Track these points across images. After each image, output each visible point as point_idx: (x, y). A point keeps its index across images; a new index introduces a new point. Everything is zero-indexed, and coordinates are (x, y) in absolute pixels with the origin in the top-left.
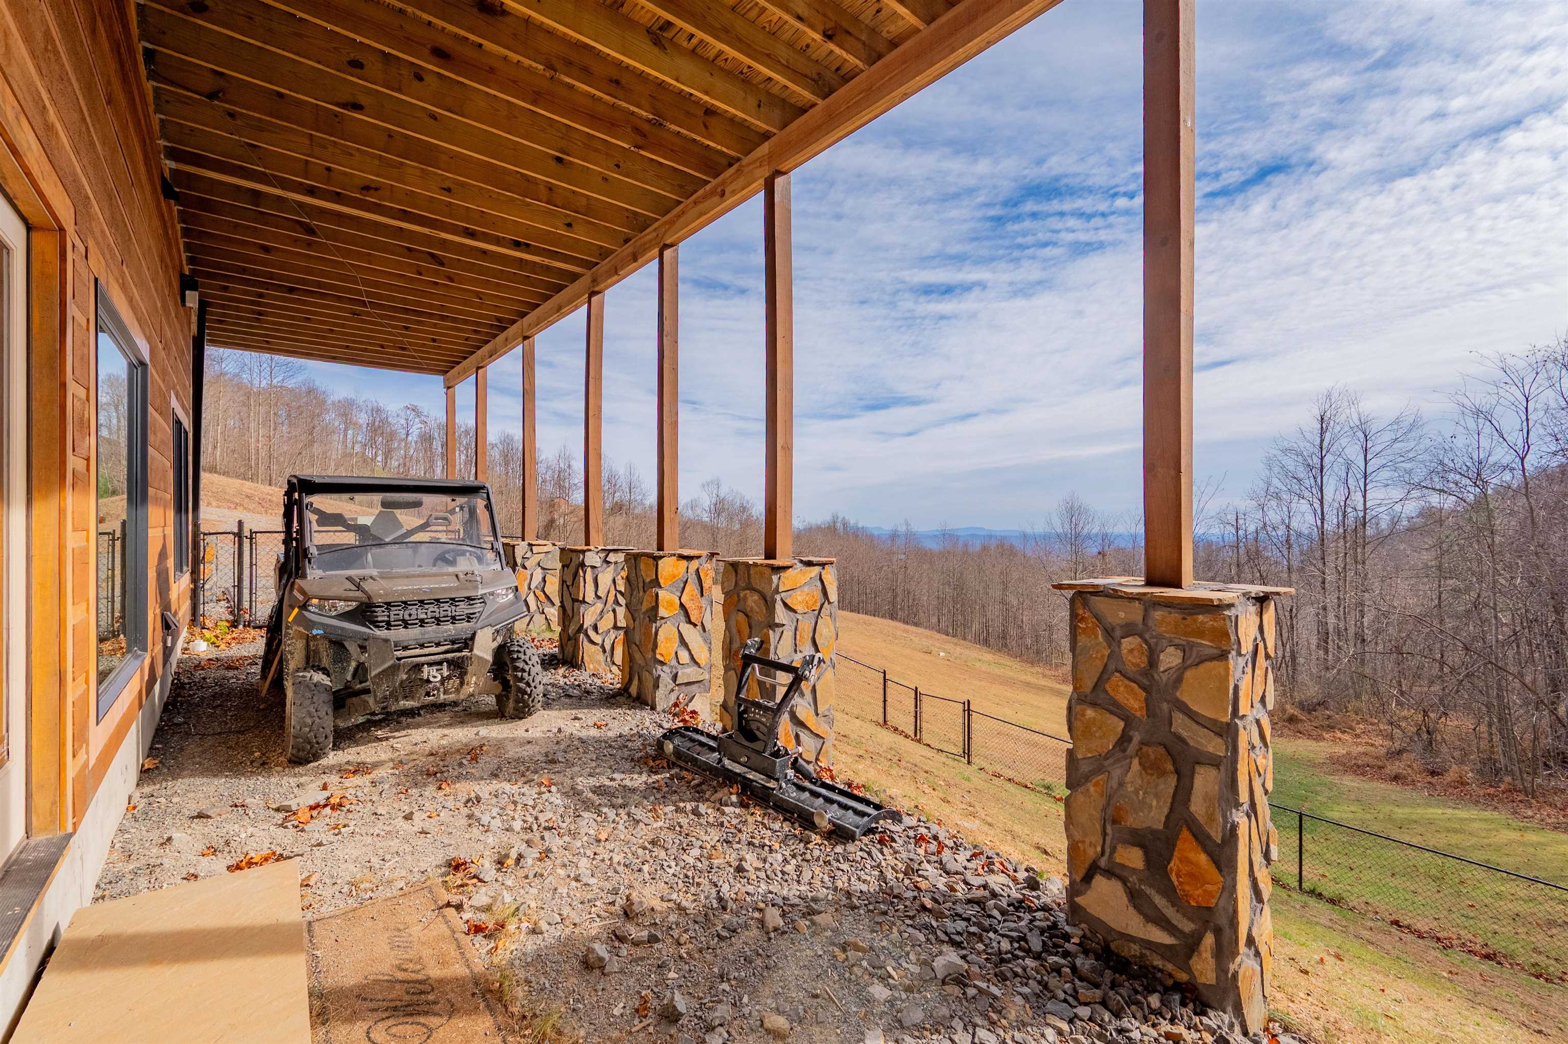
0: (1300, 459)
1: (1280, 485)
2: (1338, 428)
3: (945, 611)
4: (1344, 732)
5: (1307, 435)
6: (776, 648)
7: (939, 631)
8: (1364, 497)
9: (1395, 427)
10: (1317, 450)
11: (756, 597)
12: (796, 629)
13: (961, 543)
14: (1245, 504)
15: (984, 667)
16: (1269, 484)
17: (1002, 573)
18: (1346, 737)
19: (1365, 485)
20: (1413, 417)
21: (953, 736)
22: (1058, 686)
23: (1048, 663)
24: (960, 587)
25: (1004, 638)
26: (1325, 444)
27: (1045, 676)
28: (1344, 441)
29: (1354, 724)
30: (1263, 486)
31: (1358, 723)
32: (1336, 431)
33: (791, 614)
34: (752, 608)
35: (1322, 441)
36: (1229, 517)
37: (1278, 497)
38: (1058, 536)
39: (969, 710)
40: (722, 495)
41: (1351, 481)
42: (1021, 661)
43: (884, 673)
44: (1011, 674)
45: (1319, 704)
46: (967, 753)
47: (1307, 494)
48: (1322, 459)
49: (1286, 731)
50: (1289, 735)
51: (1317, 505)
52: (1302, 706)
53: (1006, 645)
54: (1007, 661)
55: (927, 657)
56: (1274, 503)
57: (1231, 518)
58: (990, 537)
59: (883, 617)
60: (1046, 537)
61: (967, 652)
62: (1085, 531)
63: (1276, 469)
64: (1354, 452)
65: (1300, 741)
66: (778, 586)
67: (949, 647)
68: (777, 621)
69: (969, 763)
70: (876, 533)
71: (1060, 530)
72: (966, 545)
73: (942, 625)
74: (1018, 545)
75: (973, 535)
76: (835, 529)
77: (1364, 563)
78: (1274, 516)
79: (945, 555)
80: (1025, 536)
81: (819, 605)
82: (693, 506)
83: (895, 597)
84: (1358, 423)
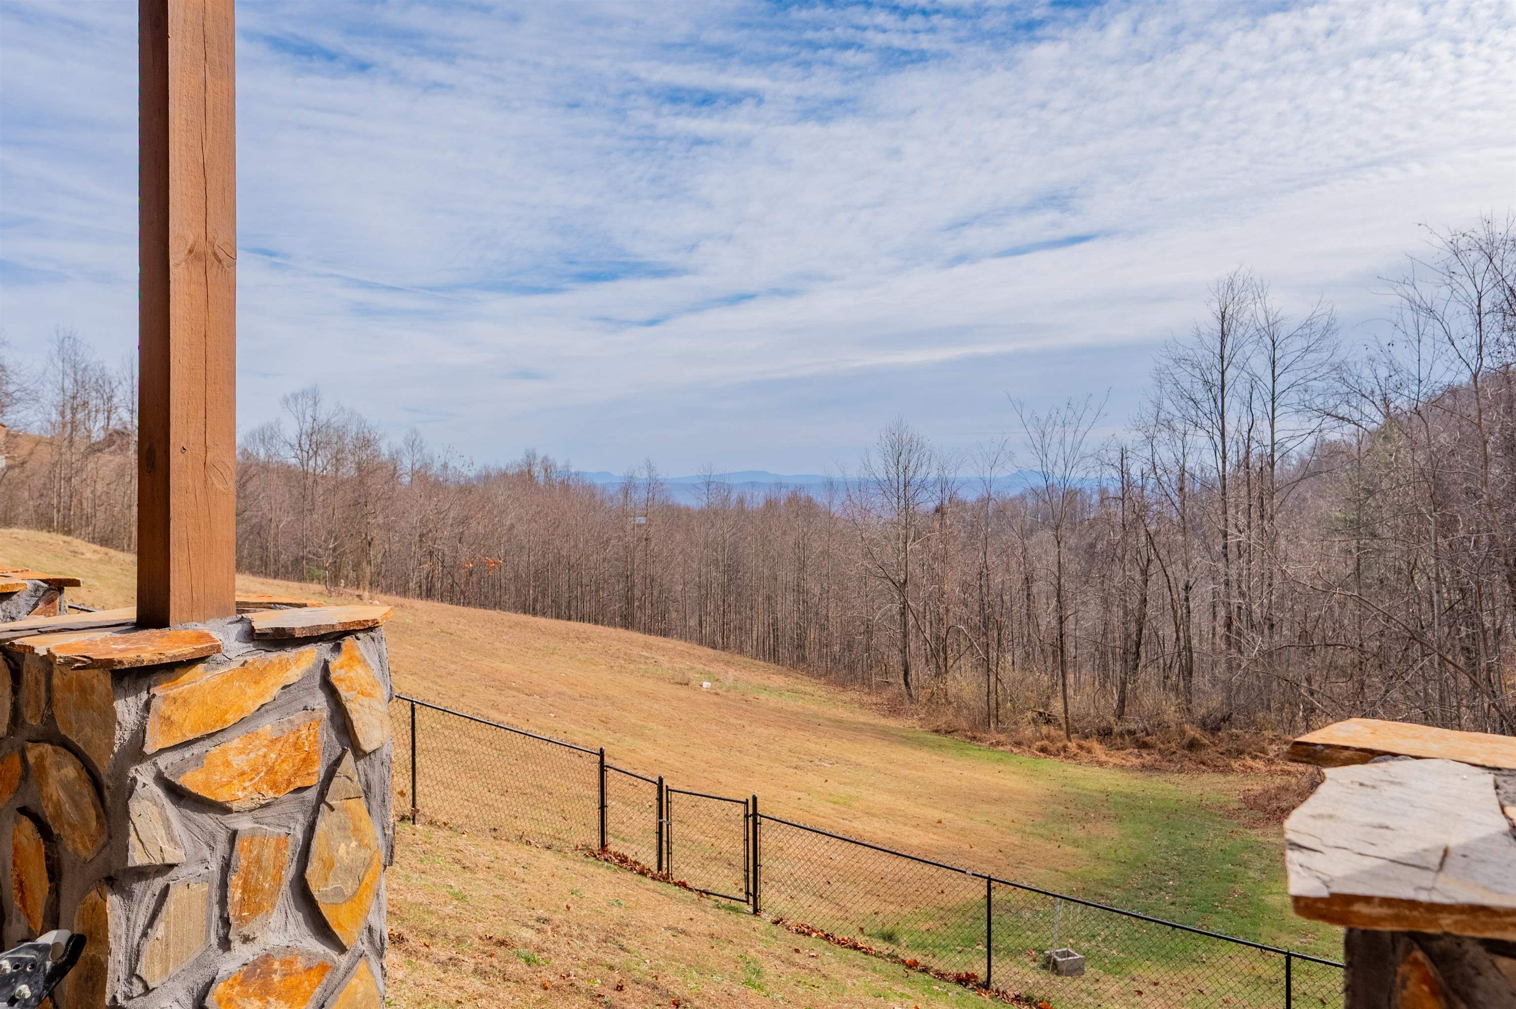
0: (1197, 372)
1: (1173, 410)
2: (1241, 330)
3: (711, 607)
4: (1254, 758)
5: (1206, 339)
6: (135, 956)
7: (701, 642)
8: (1272, 426)
9: (1307, 331)
10: (1217, 361)
11: (70, 771)
12: (226, 867)
13: (734, 497)
14: (1131, 438)
15: (773, 701)
16: (1159, 408)
17: (797, 544)
18: (1259, 764)
19: (1273, 411)
20: (1326, 318)
21: (725, 845)
22: (883, 722)
23: (866, 683)
24: (733, 569)
25: (801, 646)
26: (1227, 353)
27: (862, 705)
28: (1248, 348)
29: (1265, 745)
30: (1153, 410)
31: (1272, 742)
32: (1239, 334)
33: (208, 820)
34: (58, 805)
35: (1223, 346)
36: (1111, 455)
37: (1169, 425)
38: (879, 483)
39: (755, 814)
40: (322, 417)
41: (1257, 405)
42: (828, 683)
43: (602, 753)
44: (814, 707)
45: (1223, 720)
46: (753, 895)
47: (1206, 422)
48: (1223, 373)
49: (1186, 762)
50: (1190, 769)
51: (1218, 439)
52: (1203, 725)
53: (803, 659)
54: (807, 685)
55: (683, 692)
56: (1165, 435)
57: (1115, 456)
58: (780, 486)
59: (611, 624)
60: (862, 486)
61: (745, 676)
62: (919, 477)
63: (1169, 387)
64: (1260, 364)
65: (1205, 777)
66: (140, 735)
67: (717, 669)
68: (137, 858)
69: (756, 911)
70: (599, 482)
71: (882, 476)
72: (741, 501)
73: (706, 631)
74: (820, 498)
75: (753, 484)
76: (531, 476)
77: (1272, 518)
78: (1166, 455)
79: (710, 515)
80: (830, 485)
81: (319, 769)
82: (266, 436)
83: (631, 589)
84: (1263, 323)
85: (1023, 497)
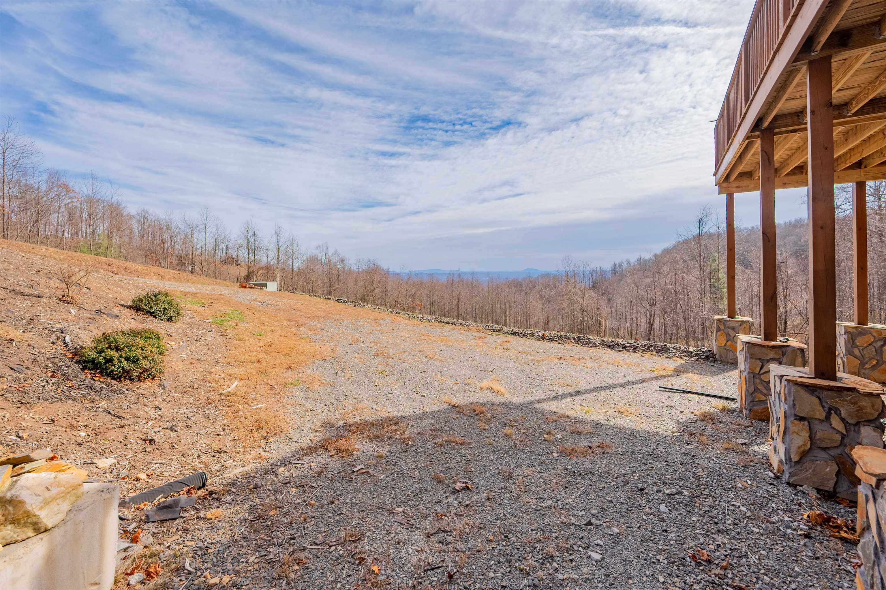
85: (538, 278)
